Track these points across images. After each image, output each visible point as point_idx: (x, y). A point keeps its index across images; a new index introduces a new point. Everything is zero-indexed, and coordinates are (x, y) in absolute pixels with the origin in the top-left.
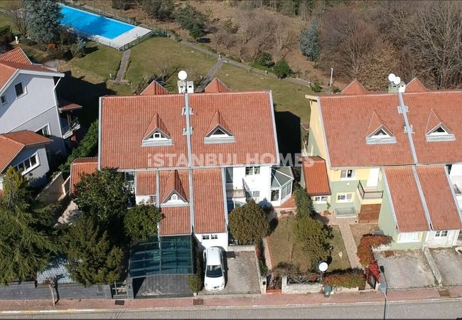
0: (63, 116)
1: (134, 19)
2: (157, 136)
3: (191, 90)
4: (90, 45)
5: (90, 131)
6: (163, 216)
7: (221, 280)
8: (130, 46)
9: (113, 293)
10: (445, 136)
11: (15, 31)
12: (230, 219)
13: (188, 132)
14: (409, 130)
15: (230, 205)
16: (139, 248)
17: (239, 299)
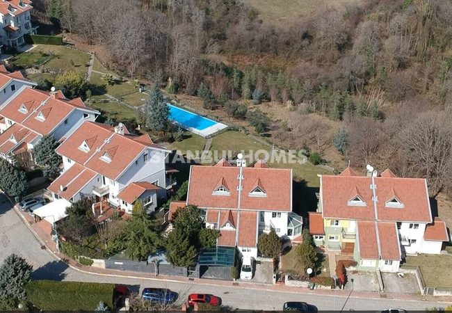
0: (167, 176)
1: (217, 117)
2: (222, 190)
3: (244, 165)
4: (187, 134)
5: (182, 187)
6: (221, 235)
7: (250, 274)
8: (212, 136)
9: (188, 274)
10: (398, 205)
11: (138, 121)
12: (259, 240)
13: (240, 189)
14: (375, 199)
15: (260, 233)
16: (206, 251)
17: (260, 285)
